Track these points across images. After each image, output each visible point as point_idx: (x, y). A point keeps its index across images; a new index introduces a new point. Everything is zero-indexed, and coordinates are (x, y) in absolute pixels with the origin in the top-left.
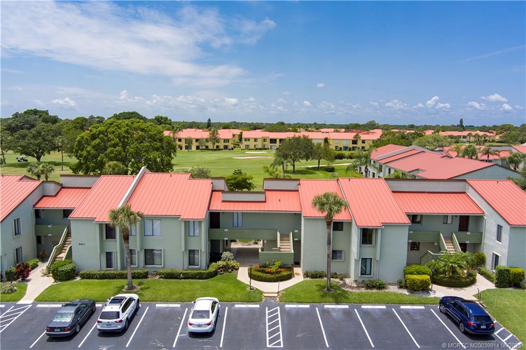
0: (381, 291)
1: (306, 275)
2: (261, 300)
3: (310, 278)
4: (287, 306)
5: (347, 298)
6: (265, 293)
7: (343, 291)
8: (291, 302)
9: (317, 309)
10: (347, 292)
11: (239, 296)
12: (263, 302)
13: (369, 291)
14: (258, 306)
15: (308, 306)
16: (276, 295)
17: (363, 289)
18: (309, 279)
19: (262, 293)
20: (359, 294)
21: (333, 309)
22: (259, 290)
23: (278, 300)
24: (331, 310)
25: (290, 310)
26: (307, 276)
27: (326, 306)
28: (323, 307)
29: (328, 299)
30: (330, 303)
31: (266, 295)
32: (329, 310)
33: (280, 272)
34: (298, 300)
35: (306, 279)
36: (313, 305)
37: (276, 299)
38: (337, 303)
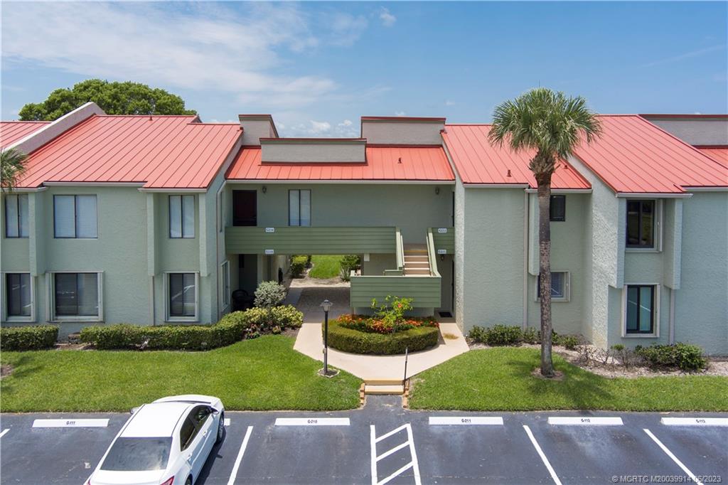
0: (697, 375)
1: (475, 337)
2: (354, 405)
3: (485, 344)
4: (434, 421)
5: (606, 396)
6: (367, 383)
7: (589, 375)
8: (446, 409)
9: (526, 428)
10: (599, 378)
11: (292, 393)
12: (361, 408)
13: (661, 374)
14: (345, 422)
15: (497, 421)
16: (400, 389)
17: (642, 370)
18: (482, 347)
19: (356, 383)
20: (637, 384)
21: (576, 428)
22: (350, 375)
23: (405, 402)
24: (573, 433)
25: (445, 434)
26: (478, 341)
27: (554, 421)
28: (546, 422)
29: (550, 398)
30: (561, 410)
31: (368, 389)
32: (568, 432)
33: (407, 329)
34: (465, 402)
35: (476, 347)
36: (513, 417)
37: (400, 402)
38: (584, 410)
